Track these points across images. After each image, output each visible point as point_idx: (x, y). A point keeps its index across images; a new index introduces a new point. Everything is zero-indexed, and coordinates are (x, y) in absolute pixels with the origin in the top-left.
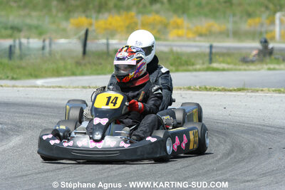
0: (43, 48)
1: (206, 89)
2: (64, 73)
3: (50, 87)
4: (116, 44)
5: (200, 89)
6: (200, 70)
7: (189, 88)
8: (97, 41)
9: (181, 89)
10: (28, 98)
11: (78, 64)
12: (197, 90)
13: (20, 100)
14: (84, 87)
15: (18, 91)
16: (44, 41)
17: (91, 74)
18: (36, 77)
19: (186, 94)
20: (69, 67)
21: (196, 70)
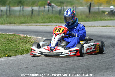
4: (102, 8)
8: (95, 7)
11: (87, 17)
14: (89, 26)
16: (73, 7)
17: (92, 21)
20: (83, 18)
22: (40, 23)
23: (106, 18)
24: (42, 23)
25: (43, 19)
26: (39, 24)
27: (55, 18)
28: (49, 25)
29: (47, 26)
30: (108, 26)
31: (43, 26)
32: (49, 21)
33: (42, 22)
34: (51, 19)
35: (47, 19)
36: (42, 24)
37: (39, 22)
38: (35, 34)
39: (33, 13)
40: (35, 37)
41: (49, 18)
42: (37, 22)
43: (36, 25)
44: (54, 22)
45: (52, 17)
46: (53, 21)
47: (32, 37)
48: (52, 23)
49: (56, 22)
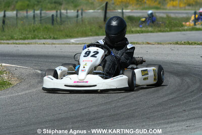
0: (77, 16)
1: (189, 44)
2: (90, 34)
3: (78, 44)
5: (185, 44)
6: (187, 30)
7: (177, 43)
9: (171, 44)
12: (183, 44)
13: (56, 53)
16: (78, 11)
19: (174, 47)
20: (94, 29)
21: (184, 30)
22: (17, 40)
23: (133, 29)
24: (21, 39)
25: (22, 33)
28: (31, 43)
29: (28, 45)
33: (20, 37)
34: (36, 33)
35: (30, 31)
36: (21, 41)
41: (34, 31)
46: (39, 36)
48: (39, 39)
49: (45, 36)
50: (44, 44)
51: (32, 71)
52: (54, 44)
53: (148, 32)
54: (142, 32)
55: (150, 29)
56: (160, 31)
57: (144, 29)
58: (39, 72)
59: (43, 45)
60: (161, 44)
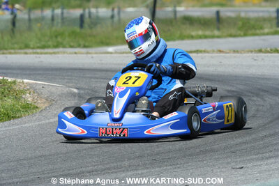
0: (112, 17)
3: (123, 53)
4: (183, 11)
5: (271, 51)
6: (268, 34)
7: (260, 51)
9: (252, 52)
10: (102, 64)
12: (268, 52)
13: (94, 67)
15: (92, 57)
16: (113, 10)
18: (108, 44)
19: (257, 56)
21: (264, 34)
22: (33, 48)
23: (193, 33)
24: (38, 48)
25: (40, 40)
26: (31, 51)
27: (69, 36)
28: (58, 53)
29: (53, 55)
30: (201, 52)
31: (41, 53)
32: (55, 44)
33: (38, 45)
34: (59, 39)
35: (51, 37)
36: (39, 51)
37: (32, 46)
38: (25, 74)
39: (17, 25)
40: (25, 81)
41: (56, 37)
42: (27, 47)
43: (26, 53)
44: (67, 46)
45: (62, 34)
46: (65, 43)
47: (19, 80)
48: (64, 47)
49: (72, 44)
50: (76, 53)
51: (66, 90)
52: (90, 53)
53: (213, 37)
54: (206, 37)
55: (216, 33)
56: (231, 36)
57: (208, 33)
58: (76, 91)
59: (75, 55)
60: (237, 52)
